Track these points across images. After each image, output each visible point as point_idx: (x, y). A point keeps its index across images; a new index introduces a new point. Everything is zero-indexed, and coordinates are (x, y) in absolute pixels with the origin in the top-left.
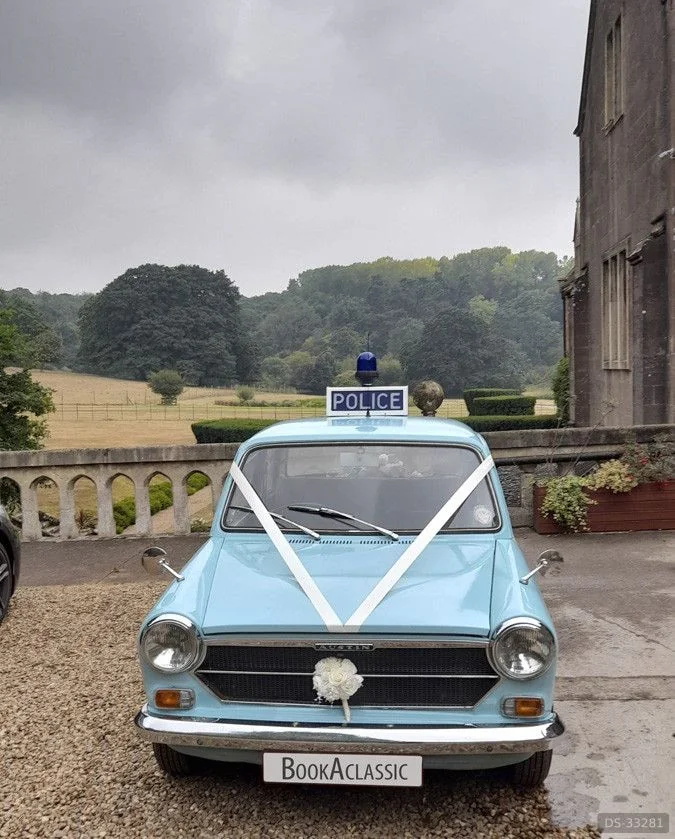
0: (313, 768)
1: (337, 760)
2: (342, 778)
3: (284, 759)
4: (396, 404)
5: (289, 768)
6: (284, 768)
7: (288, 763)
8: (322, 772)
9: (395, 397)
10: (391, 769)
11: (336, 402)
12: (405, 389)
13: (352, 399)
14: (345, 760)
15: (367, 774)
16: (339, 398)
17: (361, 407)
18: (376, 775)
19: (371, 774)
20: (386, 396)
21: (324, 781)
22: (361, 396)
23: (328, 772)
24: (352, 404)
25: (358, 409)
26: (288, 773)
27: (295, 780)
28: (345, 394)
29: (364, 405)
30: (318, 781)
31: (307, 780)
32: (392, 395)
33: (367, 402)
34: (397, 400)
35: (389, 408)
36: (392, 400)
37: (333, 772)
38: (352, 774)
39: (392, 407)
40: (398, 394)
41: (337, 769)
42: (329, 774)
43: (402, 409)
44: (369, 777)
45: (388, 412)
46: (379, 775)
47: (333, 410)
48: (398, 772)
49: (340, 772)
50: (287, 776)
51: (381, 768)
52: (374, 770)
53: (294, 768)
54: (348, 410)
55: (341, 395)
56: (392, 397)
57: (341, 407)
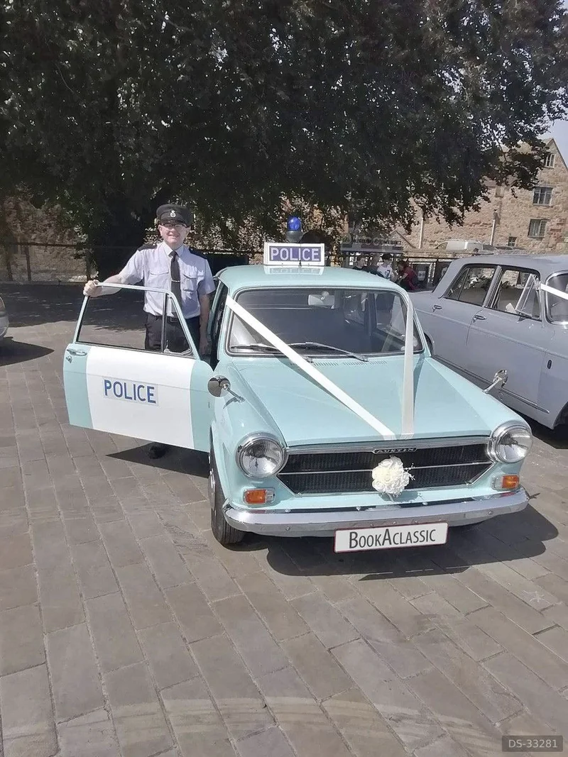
0: (370, 538)
1: (387, 530)
2: (391, 544)
3: (351, 533)
4: (315, 257)
5: (354, 539)
6: (351, 540)
7: (354, 535)
8: (377, 540)
9: (315, 252)
10: (424, 534)
11: (273, 255)
12: (322, 245)
13: (284, 252)
14: (393, 530)
15: (407, 539)
16: (275, 252)
17: (291, 259)
18: (414, 539)
19: (410, 539)
20: (309, 251)
21: (378, 547)
22: (291, 249)
23: (381, 540)
24: (284, 256)
25: (289, 260)
26: (354, 543)
27: (358, 548)
28: (280, 248)
29: (293, 257)
30: (374, 547)
31: (366, 548)
32: (313, 250)
33: (296, 255)
34: (317, 254)
35: (311, 260)
36: (313, 254)
37: (385, 539)
38: (397, 540)
39: (313, 259)
40: (317, 250)
41: (387, 537)
42: (381, 541)
43: (320, 261)
44: (409, 541)
45: (311, 263)
46: (416, 539)
47: (270, 260)
48: (429, 535)
49: (389, 539)
50: (353, 546)
51: (417, 534)
52: (412, 535)
53: (358, 539)
54: (282, 260)
55: (276, 249)
56: (313, 252)
57: (277, 258)
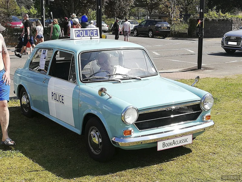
0: (169, 143)
2: (175, 144)
6: (163, 145)
9: (95, 32)
12: (98, 28)
13: (81, 33)
14: (175, 140)
15: (180, 143)
16: (77, 33)
20: (92, 31)
22: (84, 31)
24: (82, 35)
25: (84, 36)
27: (165, 148)
28: (79, 31)
32: (94, 31)
33: (86, 34)
34: (96, 33)
36: (94, 33)
37: (173, 143)
38: (177, 143)
39: (94, 35)
40: (96, 31)
43: (98, 36)
45: (94, 37)
47: (76, 37)
48: (186, 141)
51: (183, 140)
52: (181, 141)
53: (165, 144)
54: (81, 37)
55: (77, 31)
56: (94, 32)
57: (78, 36)
